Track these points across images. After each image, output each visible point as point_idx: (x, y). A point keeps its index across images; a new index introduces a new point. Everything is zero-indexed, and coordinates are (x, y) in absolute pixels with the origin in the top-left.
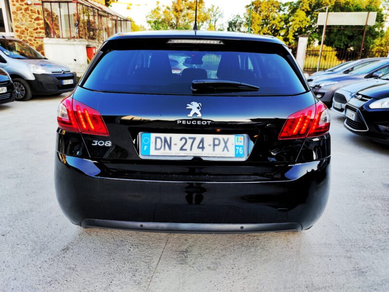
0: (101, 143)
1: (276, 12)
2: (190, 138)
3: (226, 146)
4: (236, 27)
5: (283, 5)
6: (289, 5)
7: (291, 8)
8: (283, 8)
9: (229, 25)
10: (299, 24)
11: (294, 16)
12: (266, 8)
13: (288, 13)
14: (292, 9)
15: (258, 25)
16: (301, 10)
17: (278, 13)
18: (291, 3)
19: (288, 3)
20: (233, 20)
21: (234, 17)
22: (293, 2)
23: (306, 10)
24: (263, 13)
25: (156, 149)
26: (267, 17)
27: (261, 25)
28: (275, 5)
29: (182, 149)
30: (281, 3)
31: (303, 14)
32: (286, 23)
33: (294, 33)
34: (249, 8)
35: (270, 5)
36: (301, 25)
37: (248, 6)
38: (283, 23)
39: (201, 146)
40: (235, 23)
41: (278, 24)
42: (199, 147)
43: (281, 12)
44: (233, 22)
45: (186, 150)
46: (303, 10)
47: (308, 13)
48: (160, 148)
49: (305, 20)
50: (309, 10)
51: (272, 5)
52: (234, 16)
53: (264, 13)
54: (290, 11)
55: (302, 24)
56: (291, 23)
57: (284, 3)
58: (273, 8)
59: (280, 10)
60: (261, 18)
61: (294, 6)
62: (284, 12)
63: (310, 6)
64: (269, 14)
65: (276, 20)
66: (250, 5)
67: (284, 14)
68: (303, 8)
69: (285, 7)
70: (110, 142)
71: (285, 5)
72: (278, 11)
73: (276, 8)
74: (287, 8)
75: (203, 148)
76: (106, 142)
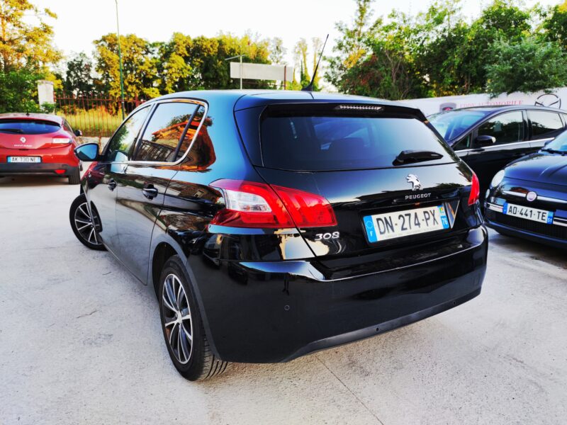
0: (328, 236)
1: (143, 55)
2: (406, 215)
3: (434, 219)
4: (81, 71)
5: (151, 45)
6: (159, 47)
7: (162, 51)
8: (151, 49)
9: (69, 67)
10: (179, 73)
11: (168, 62)
12: (126, 47)
13: (159, 57)
14: (164, 53)
15: (119, 70)
16: (176, 54)
17: (145, 56)
18: (161, 44)
19: (157, 44)
20: (75, 60)
21: (76, 56)
22: (163, 43)
23: (183, 55)
24: (122, 54)
25: (381, 233)
26: (130, 61)
27: (123, 71)
28: (139, 45)
29: (403, 229)
30: (146, 42)
31: (181, 60)
32: (159, 71)
33: (173, 85)
34: (100, 44)
35: (132, 44)
36: (181, 74)
37: (97, 42)
38: (155, 70)
39: (417, 222)
40: (80, 64)
41: (149, 70)
42: (416, 224)
43: (149, 55)
44: (75, 63)
45: (406, 229)
46: (180, 55)
47: (186, 59)
48: (385, 231)
49: (185, 68)
50: (187, 55)
51: (134, 43)
52: (76, 54)
53: (124, 54)
54: (162, 54)
55: (183, 73)
56: (165, 71)
57: (151, 43)
58: (136, 48)
59: (148, 52)
60: (122, 61)
61: (166, 49)
62: (153, 56)
63: (188, 49)
64: (132, 55)
65: (144, 65)
66: (101, 41)
67: (155, 58)
68: (180, 52)
69: (154, 48)
70: (338, 233)
71: (154, 45)
72: (144, 52)
73: (141, 49)
74: (157, 50)
75: (419, 224)
76: (334, 234)
